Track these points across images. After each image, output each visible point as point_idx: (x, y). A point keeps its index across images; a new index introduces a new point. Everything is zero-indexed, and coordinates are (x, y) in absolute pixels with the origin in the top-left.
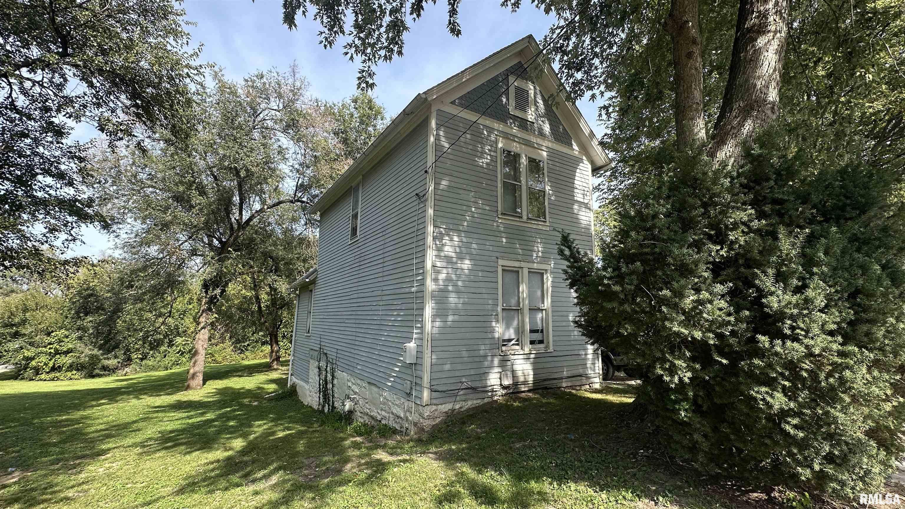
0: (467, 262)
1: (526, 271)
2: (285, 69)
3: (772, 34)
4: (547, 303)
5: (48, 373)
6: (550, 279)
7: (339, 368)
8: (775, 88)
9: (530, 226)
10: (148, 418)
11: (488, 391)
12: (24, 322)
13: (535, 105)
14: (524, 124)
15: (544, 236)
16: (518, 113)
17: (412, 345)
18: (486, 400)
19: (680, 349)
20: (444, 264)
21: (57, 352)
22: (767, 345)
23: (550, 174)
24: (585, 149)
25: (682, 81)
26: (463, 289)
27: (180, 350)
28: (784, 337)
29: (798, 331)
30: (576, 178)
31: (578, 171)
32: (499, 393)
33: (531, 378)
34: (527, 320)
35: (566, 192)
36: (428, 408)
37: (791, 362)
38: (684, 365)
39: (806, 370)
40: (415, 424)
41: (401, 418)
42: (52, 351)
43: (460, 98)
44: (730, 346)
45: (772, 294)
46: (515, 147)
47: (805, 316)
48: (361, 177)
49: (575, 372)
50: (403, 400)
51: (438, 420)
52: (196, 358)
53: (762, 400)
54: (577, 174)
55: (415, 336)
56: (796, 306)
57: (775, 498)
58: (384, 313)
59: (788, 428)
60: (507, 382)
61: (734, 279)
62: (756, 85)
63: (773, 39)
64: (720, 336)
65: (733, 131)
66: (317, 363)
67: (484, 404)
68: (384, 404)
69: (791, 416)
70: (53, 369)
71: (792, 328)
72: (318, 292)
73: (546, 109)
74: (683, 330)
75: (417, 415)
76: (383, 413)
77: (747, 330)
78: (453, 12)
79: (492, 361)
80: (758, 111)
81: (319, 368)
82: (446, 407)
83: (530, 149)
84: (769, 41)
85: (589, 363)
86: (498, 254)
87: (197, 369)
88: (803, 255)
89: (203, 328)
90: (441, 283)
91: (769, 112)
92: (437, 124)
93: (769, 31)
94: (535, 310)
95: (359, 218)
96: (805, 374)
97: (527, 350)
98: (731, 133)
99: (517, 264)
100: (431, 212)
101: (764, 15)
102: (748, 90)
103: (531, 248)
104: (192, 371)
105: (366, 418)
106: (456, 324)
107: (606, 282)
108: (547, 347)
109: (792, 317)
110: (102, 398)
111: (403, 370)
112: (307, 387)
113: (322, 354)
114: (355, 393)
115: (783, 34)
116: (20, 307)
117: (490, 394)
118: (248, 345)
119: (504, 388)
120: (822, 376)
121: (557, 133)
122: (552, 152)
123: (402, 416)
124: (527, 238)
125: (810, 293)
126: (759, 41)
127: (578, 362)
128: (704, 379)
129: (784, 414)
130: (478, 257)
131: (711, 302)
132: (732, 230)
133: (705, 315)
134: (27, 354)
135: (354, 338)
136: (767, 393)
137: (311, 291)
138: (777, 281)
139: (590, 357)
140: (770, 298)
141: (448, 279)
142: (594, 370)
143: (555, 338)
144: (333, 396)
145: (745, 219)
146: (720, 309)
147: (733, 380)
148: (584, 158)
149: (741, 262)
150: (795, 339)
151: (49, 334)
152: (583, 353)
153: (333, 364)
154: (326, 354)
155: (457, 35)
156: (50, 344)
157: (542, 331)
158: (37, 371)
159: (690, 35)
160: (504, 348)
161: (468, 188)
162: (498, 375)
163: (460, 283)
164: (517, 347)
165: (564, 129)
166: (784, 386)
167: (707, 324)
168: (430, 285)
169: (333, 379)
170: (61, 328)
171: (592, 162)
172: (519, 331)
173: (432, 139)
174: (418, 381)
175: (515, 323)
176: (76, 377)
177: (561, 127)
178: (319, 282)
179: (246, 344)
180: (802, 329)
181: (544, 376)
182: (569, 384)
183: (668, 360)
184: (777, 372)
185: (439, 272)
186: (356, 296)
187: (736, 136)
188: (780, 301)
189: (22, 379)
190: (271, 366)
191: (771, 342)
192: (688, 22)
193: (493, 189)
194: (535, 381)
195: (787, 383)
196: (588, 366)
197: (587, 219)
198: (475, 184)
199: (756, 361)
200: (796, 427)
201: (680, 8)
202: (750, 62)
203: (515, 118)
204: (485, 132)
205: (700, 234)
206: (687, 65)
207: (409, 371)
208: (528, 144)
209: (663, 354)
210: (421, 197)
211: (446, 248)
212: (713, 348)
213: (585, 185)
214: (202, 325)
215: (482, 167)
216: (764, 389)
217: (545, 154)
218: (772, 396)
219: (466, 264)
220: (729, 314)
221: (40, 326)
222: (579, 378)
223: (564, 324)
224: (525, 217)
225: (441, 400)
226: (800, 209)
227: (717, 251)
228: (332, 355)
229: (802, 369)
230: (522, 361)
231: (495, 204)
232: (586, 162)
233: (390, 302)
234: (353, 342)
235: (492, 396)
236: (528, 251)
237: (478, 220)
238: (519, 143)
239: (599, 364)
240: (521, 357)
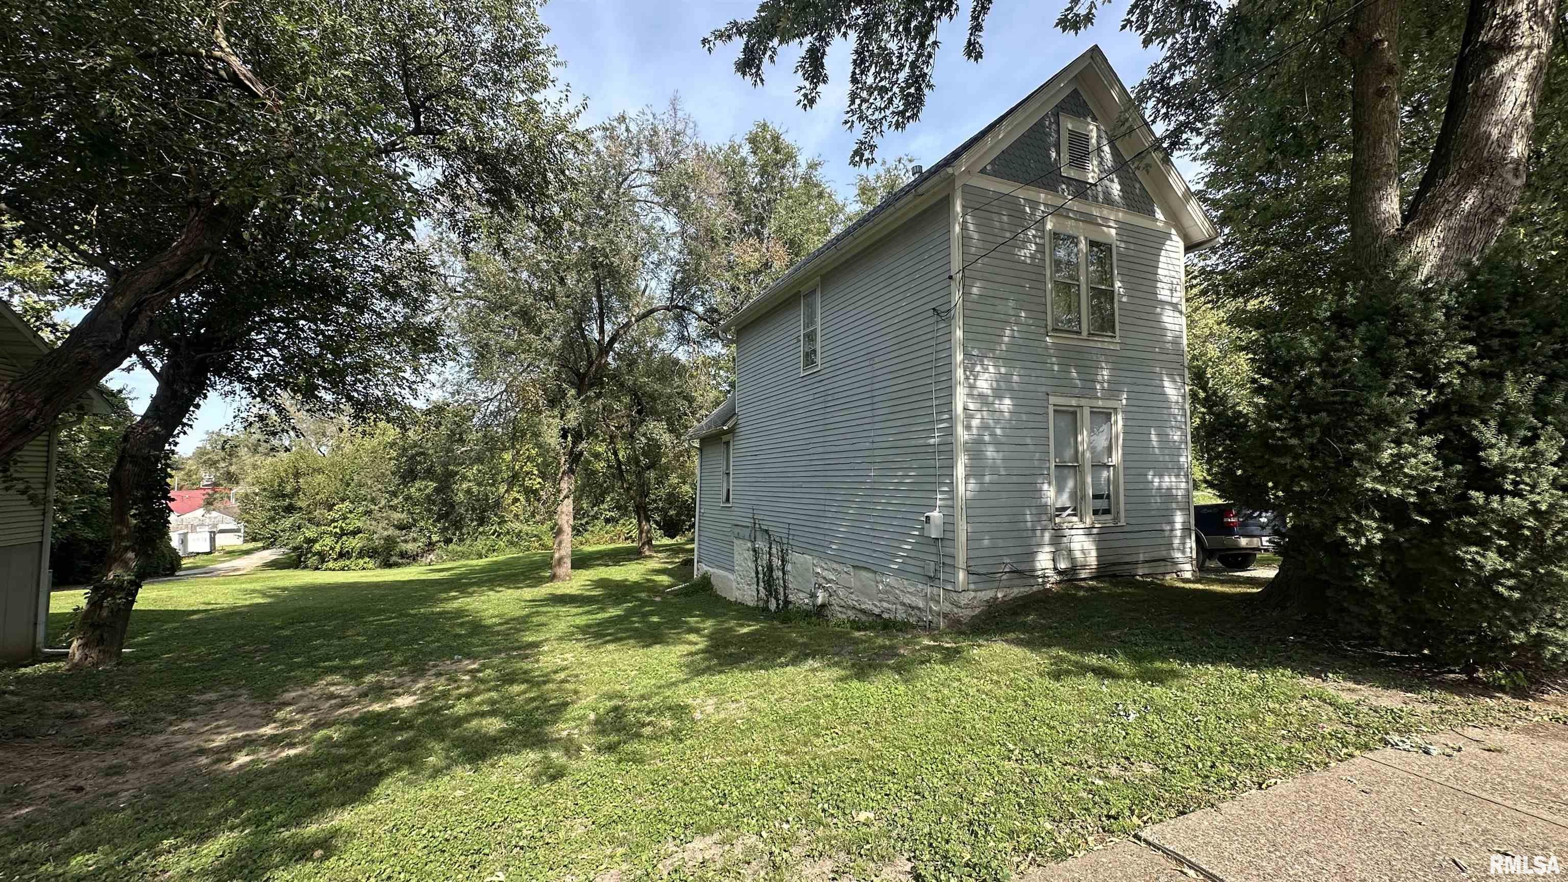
0: (1007, 401)
1: (1087, 411)
2: (662, 108)
3: (1524, 52)
4: (1116, 458)
5: (335, 560)
6: (1120, 423)
7: (795, 549)
8: (1523, 136)
9: (1092, 344)
10: (537, 612)
11: (1038, 577)
12: (297, 490)
13: (1099, 156)
14: (1081, 190)
15: (1114, 359)
16: (1073, 174)
17: (936, 515)
18: (1035, 588)
19: (1367, 508)
20: (978, 406)
21: (343, 533)
22: (1481, 501)
23: (1121, 264)
24: (1175, 219)
25: (1365, 133)
26: (1004, 440)
27: (495, 531)
28: (1503, 493)
29: (1522, 486)
30: (1161, 265)
31: (1163, 253)
32: (1052, 580)
33: (1092, 560)
34: (1089, 480)
35: (1144, 288)
36: (966, 594)
37: (1511, 520)
38: (1374, 525)
39: (1529, 528)
40: (945, 616)
41: (919, 609)
42: (338, 530)
43: (992, 163)
44: (1434, 504)
45: (1492, 446)
46: (1070, 227)
47: (1532, 470)
48: (818, 278)
49: (1156, 555)
50: (920, 586)
51: (977, 611)
52: (561, 537)
53: (1470, 560)
54: (1162, 259)
55: (939, 503)
56: (1522, 459)
57: (1479, 678)
58: (878, 473)
59: (1501, 589)
60: (1062, 565)
61: (1445, 429)
62: (1490, 135)
63: (1526, 59)
64: (1422, 494)
65: (1446, 206)
66: (749, 544)
67: (1034, 593)
68: (886, 592)
69: (1505, 577)
70: (341, 555)
71: (1515, 483)
72: (741, 446)
73: (1114, 161)
74: (1379, 487)
75: (947, 604)
76: (885, 605)
77: (1457, 486)
78: (977, 28)
79: (1043, 536)
80: (1492, 175)
81: (754, 550)
82: (987, 595)
83: (1092, 227)
84: (1518, 64)
85: (1176, 541)
86: (1049, 389)
87: (563, 553)
88: (1536, 400)
89: (566, 497)
90: (975, 431)
91: (1510, 176)
92: (963, 206)
93: (1520, 48)
94: (1099, 466)
95: (819, 339)
96: (1527, 533)
97: (1088, 521)
98: (1443, 210)
99: (1074, 402)
100: (959, 333)
101: (1511, 24)
102: (1477, 142)
103: (1093, 377)
104: (557, 556)
105: (850, 613)
106: (995, 487)
107: (1278, 434)
108: (1116, 519)
109: (1515, 471)
110: (451, 590)
111: (918, 547)
112: (731, 577)
113: (758, 530)
114: (829, 581)
115: (1544, 50)
116: (290, 471)
117: (1040, 580)
118: (587, 523)
119: (1060, 573)
120: (1549, 533)
121: (1131, 196)
122: (1122, 227)
123: (921, 606)
124: (1088, 363)
125: (1541, 445)
126: (1500, 64)
127: (1161, 541)
128: (1397, 541)
129: (1497, 575)
130: (1021, 395)
131: (1415, 456)
132: (1444, 371)
133: (1406, 470)
134: (309, 534)
135: (822, 508)
136: (1477, 553)
137: (727, 443)
138: (1500, 432)
139: (1178, 533)
140: (1489, 451)
141: (984, 427)
142: (1183, 552)
143: (1128, 506)
144: (785, 588)
145: (1463, 358)
146: (1426, 464)
147: (1435, 541)
148: (1173, 231)
149: (1454, 408)
150: (1517, 493)
151: (330, 508)
152: (1168, 528)
153: (781, 543)
154: (767, 531)
155: (976, 59)
156: (333, 521)
157: (1108, 497)
158: (322, 557)
159: (1385, 61)
160: (1057, 520)
161: (1006, 295)
162: (1050, 556)
163: (998, 431)
164: (1075, 519)
165: (1143, 188)
166: (1500, 546)
167: (1406, 480)
168: (962, 434)
169: (783, 565)
170: (343, 500)
171: (1185, 237)
172: (1077, 497)
173: (957, 229)
174: (948, 561)
175: (1070, 484)
176: (370, 565)
177: (1137, 186)
178: (744, 430)
179: (583, 522)
180: (1527, 484)
181: (1112, 559)
182: (1147, 572)
183: (1354, 521)
184: (1492, 530)
185: (972, 417)
186: (820, 450)
187: (1451, 214)
188: (1502, 454)
189: (306, 567)
190: (641, 553)
191: (1487, 499)
192: (1381, 41)
193: (1040, 293)
194: (1100, 565)
195: (1504, 543)
196: (1175, 546)
197: (1177, 328)
198: (1014, 289)
199: (1467, 519)
200: (1511, 588)
201: (1369, 19)
202: (1483, 97)
203: (1069, 181)
204: (1028, 210)
205: (1402, 377)
206: (1375, 107)
207: (933, 549)
208: (1089, 220)
209: (1348, 513)
210: (942, 314)
211: (979, 383)
212: (1411, 507)
213: (1174, 274)
214: (565, 493)
215: (1024, 263)
216: (1474, 549)
217: (1113, 232)
218: (1483, 556)
219: (1006, 404)
220: (1436, 469)
221: (318, 497)
222: (1162, 563)
223: (1141, 486)
224: (1085, 334)
225: (981, 586)
226: (1539, 344)
227: (1423, 396)
228: (778, 531)
229: (1524, 527)
230: (1084, 538)
231: (1042, 316)
232: (1175, 237)
233: (890, 458)
234: (820, 514)
235: (1044, 583)
236: (1090, 381)
237: (1021, 342)
238: (1076, 220)
239: (1191, 543)
240: (1081, 532)
